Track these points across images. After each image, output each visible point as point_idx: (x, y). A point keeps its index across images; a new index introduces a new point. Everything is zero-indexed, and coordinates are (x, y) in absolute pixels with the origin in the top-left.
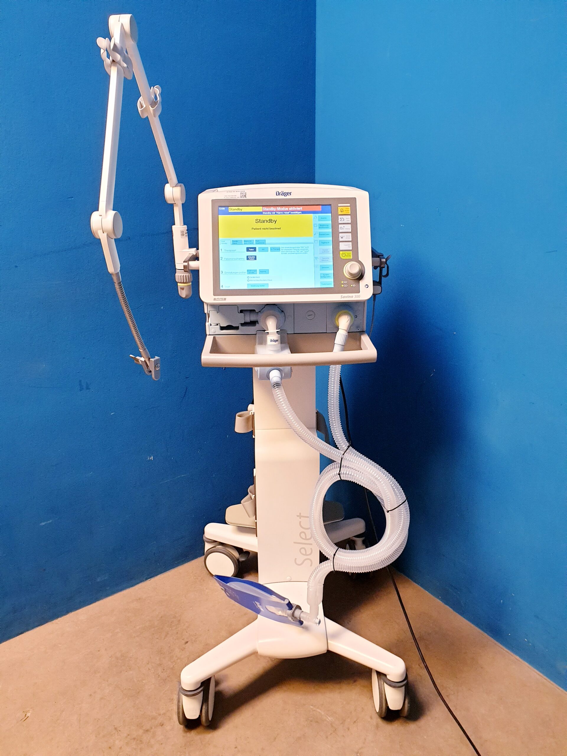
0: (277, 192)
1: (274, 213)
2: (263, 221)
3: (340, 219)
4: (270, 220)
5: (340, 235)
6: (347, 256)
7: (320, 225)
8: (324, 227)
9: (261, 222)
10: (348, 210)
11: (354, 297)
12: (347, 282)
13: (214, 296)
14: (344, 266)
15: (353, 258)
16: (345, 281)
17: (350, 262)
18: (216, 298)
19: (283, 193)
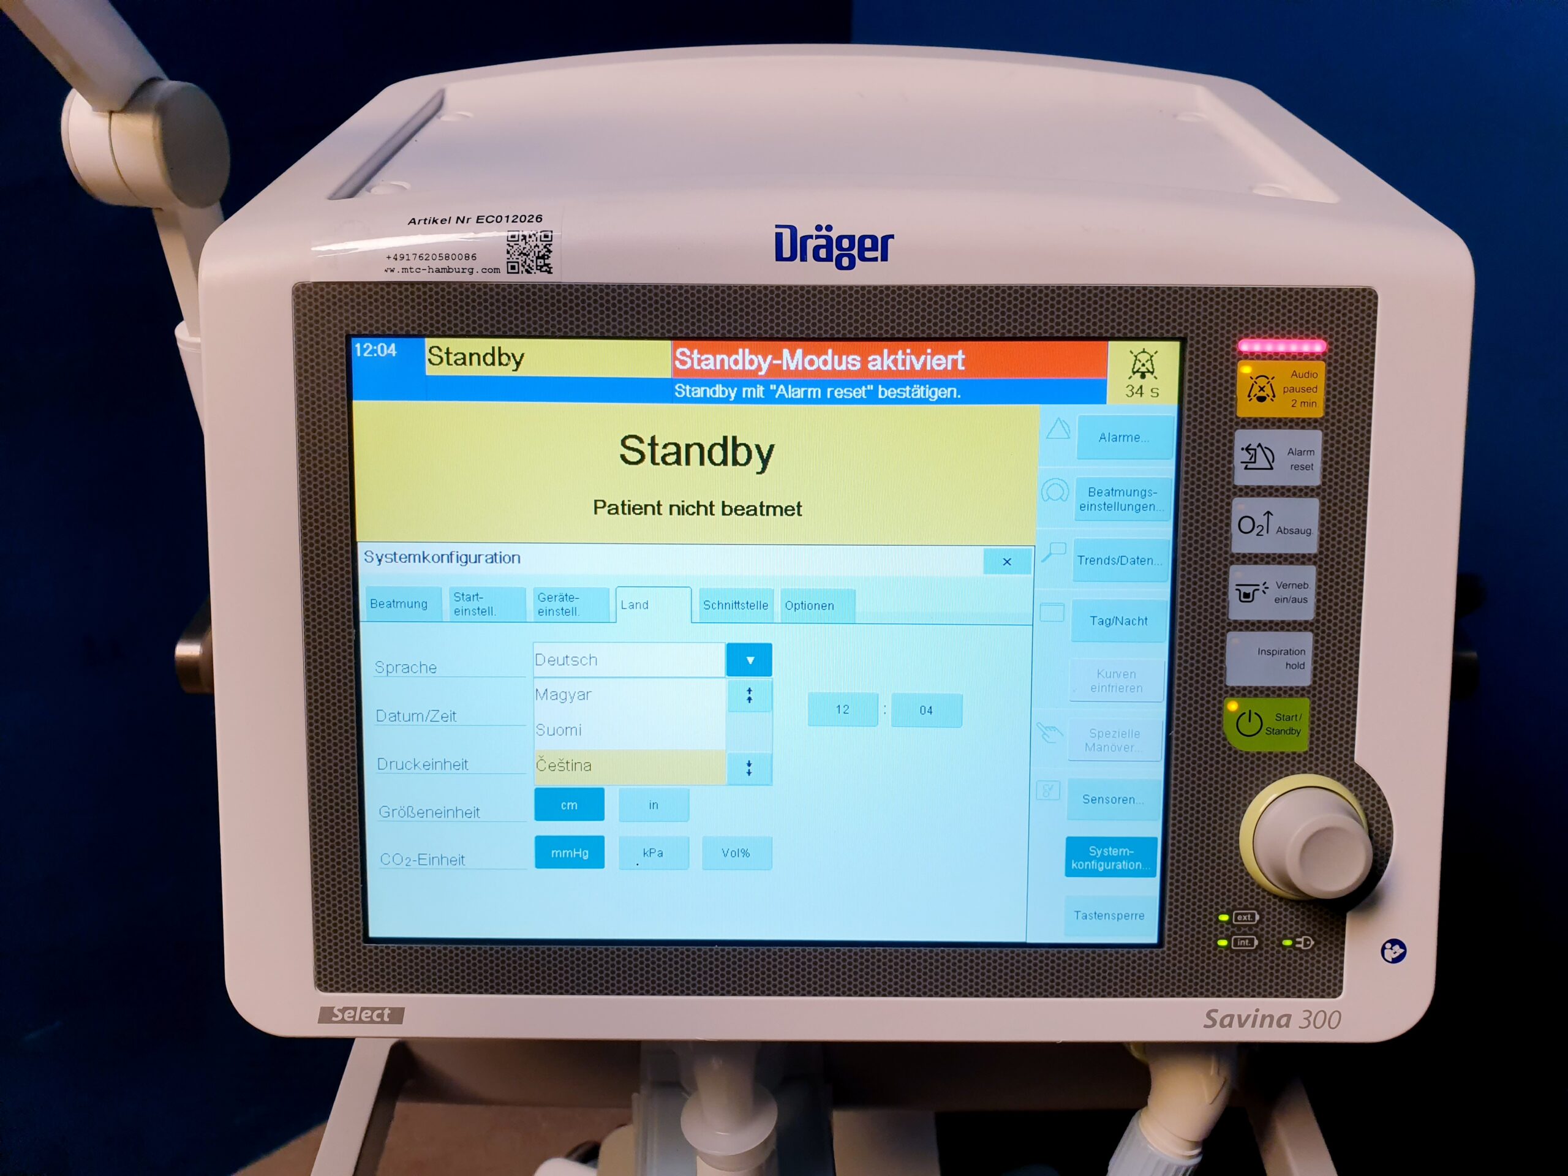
0: (786, 234)
1: (760, 391)
2: (673, 449)
3: (1246, 457)
4: (724, 446)
5: (1238, 574)
6: (1271, 731)
7: (1091, 492)
8: (1117, 506)
9: (658, 459)
10: (1309, 390)
11: (1298, 1020)
12: (1257, 917)
13: (326, 990)
14: (1246, 806)
15: (1311, 749)
16: (1246, 908)
17: (1287, 775)
18: (339, 1010)
19: (829, 239)
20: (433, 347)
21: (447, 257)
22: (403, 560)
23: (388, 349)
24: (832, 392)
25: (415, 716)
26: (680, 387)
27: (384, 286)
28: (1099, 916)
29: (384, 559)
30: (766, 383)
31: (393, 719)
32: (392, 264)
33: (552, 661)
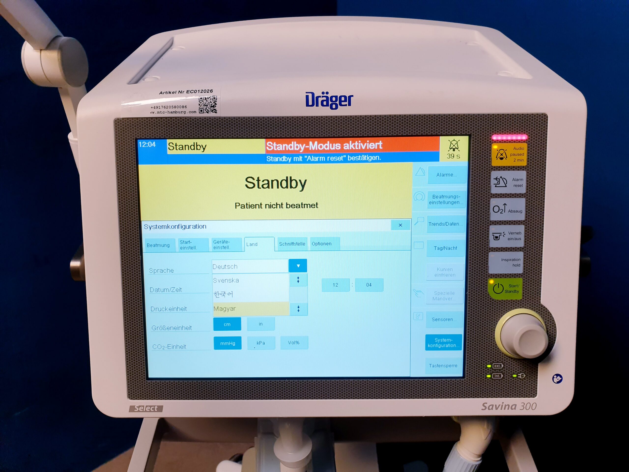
0: (310, 96)
1: (301, 158)
2: (266, 182)
3: (496, 182)
4: (287, 181)
5: (493, 229)
6: (507, 291)
7: (434, 197)
8: (444, 202)
9: (260, 186)
10: (520, 155)
11: (519, 407)
12: (502, 366)
13: (132, 399)
14: (497, 322)
15: (523, 298)
16: (498, 362)
17: (513, 309)
18: (137, 407)
19: (327, 97)
20: (170, 143)
21: (175, 107)
22: (160, 228)
23: (152, 144)
24: (329, 158)
25: (165, 290)
26: (269, 157)
27: (150, 119)
28: (439, 366)
29: (152, 228)
30: (303, 155)
31: (157, 291)
32: (153, 110)
33: (219, 267)
